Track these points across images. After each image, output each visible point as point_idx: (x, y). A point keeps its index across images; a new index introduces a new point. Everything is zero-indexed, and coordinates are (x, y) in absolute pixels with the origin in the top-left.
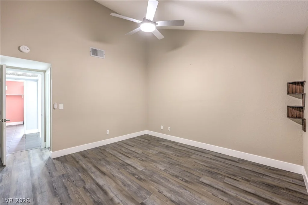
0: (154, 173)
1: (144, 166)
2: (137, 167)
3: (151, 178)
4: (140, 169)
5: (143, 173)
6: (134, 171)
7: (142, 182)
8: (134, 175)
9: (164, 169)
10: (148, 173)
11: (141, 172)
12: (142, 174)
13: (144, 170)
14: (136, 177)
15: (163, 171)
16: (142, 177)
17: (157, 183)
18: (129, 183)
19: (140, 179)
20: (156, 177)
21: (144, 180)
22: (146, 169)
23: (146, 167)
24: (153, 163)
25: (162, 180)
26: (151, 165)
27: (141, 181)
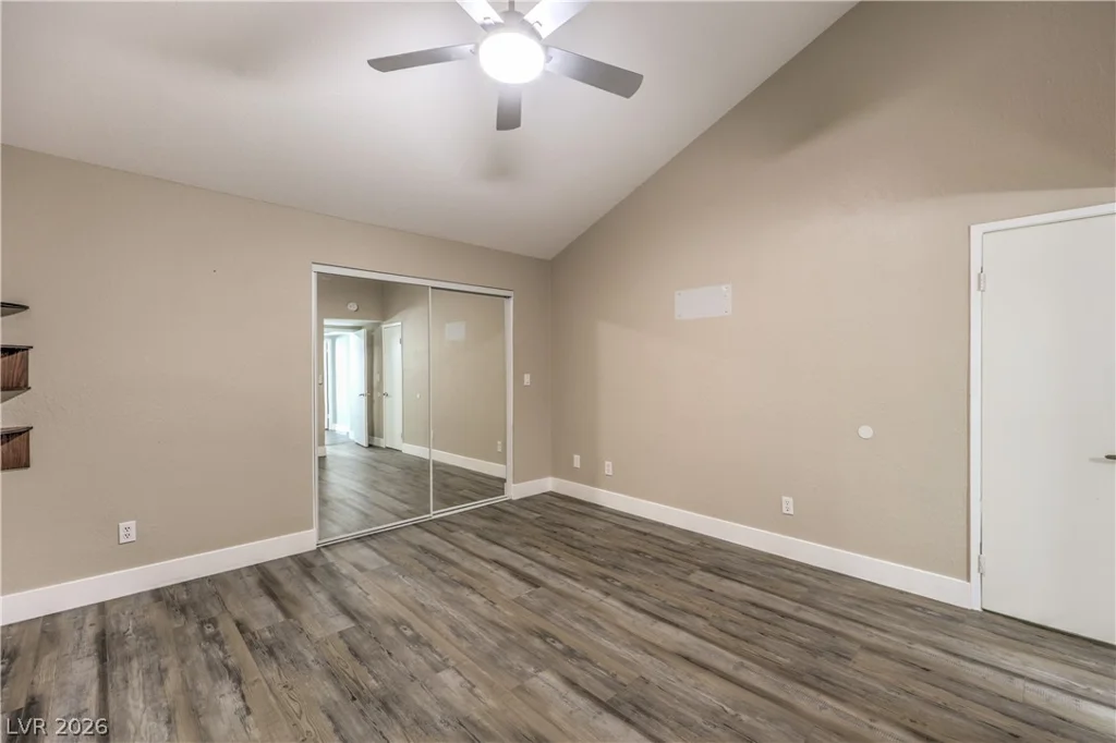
0: (492, 658)
1: (529, 693)
2: (562, 688)
3: (508, 639)
4: (547, 675)
5: (536, 656)
6: (572, 669)
7: (537, 627)
8: (570, 653)
9: (440, 674)
10: (516, 659)
11: (541, 663)
12: (539, 655)
13: (531, 670)
14: (560, 642)
15: (452, 663)
16: (537, 643)
17: (493, 622)
18: (578, 626)
19: (543, 635)
20: (490, 641)
21: (531, 632)
22: (523, 675)
23: (522, 688)
24: (476, 716)
25: (474, 629)
26: (491, 703)
27: (543, 631)
